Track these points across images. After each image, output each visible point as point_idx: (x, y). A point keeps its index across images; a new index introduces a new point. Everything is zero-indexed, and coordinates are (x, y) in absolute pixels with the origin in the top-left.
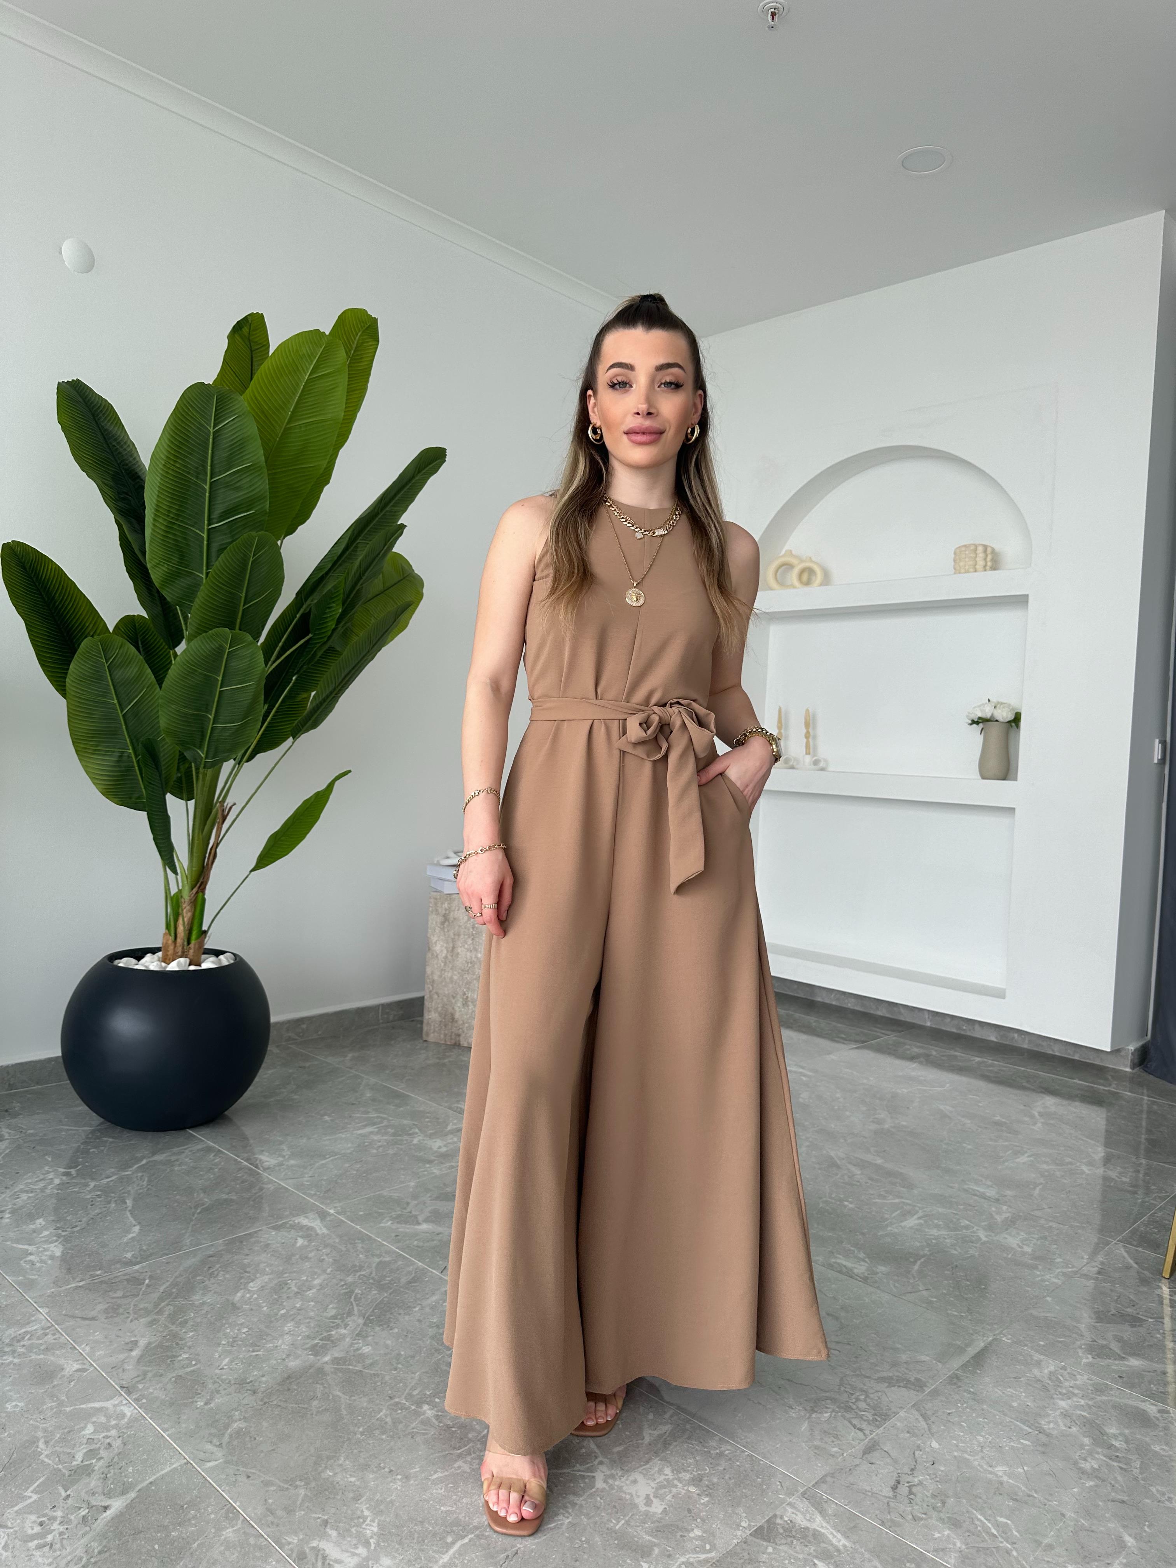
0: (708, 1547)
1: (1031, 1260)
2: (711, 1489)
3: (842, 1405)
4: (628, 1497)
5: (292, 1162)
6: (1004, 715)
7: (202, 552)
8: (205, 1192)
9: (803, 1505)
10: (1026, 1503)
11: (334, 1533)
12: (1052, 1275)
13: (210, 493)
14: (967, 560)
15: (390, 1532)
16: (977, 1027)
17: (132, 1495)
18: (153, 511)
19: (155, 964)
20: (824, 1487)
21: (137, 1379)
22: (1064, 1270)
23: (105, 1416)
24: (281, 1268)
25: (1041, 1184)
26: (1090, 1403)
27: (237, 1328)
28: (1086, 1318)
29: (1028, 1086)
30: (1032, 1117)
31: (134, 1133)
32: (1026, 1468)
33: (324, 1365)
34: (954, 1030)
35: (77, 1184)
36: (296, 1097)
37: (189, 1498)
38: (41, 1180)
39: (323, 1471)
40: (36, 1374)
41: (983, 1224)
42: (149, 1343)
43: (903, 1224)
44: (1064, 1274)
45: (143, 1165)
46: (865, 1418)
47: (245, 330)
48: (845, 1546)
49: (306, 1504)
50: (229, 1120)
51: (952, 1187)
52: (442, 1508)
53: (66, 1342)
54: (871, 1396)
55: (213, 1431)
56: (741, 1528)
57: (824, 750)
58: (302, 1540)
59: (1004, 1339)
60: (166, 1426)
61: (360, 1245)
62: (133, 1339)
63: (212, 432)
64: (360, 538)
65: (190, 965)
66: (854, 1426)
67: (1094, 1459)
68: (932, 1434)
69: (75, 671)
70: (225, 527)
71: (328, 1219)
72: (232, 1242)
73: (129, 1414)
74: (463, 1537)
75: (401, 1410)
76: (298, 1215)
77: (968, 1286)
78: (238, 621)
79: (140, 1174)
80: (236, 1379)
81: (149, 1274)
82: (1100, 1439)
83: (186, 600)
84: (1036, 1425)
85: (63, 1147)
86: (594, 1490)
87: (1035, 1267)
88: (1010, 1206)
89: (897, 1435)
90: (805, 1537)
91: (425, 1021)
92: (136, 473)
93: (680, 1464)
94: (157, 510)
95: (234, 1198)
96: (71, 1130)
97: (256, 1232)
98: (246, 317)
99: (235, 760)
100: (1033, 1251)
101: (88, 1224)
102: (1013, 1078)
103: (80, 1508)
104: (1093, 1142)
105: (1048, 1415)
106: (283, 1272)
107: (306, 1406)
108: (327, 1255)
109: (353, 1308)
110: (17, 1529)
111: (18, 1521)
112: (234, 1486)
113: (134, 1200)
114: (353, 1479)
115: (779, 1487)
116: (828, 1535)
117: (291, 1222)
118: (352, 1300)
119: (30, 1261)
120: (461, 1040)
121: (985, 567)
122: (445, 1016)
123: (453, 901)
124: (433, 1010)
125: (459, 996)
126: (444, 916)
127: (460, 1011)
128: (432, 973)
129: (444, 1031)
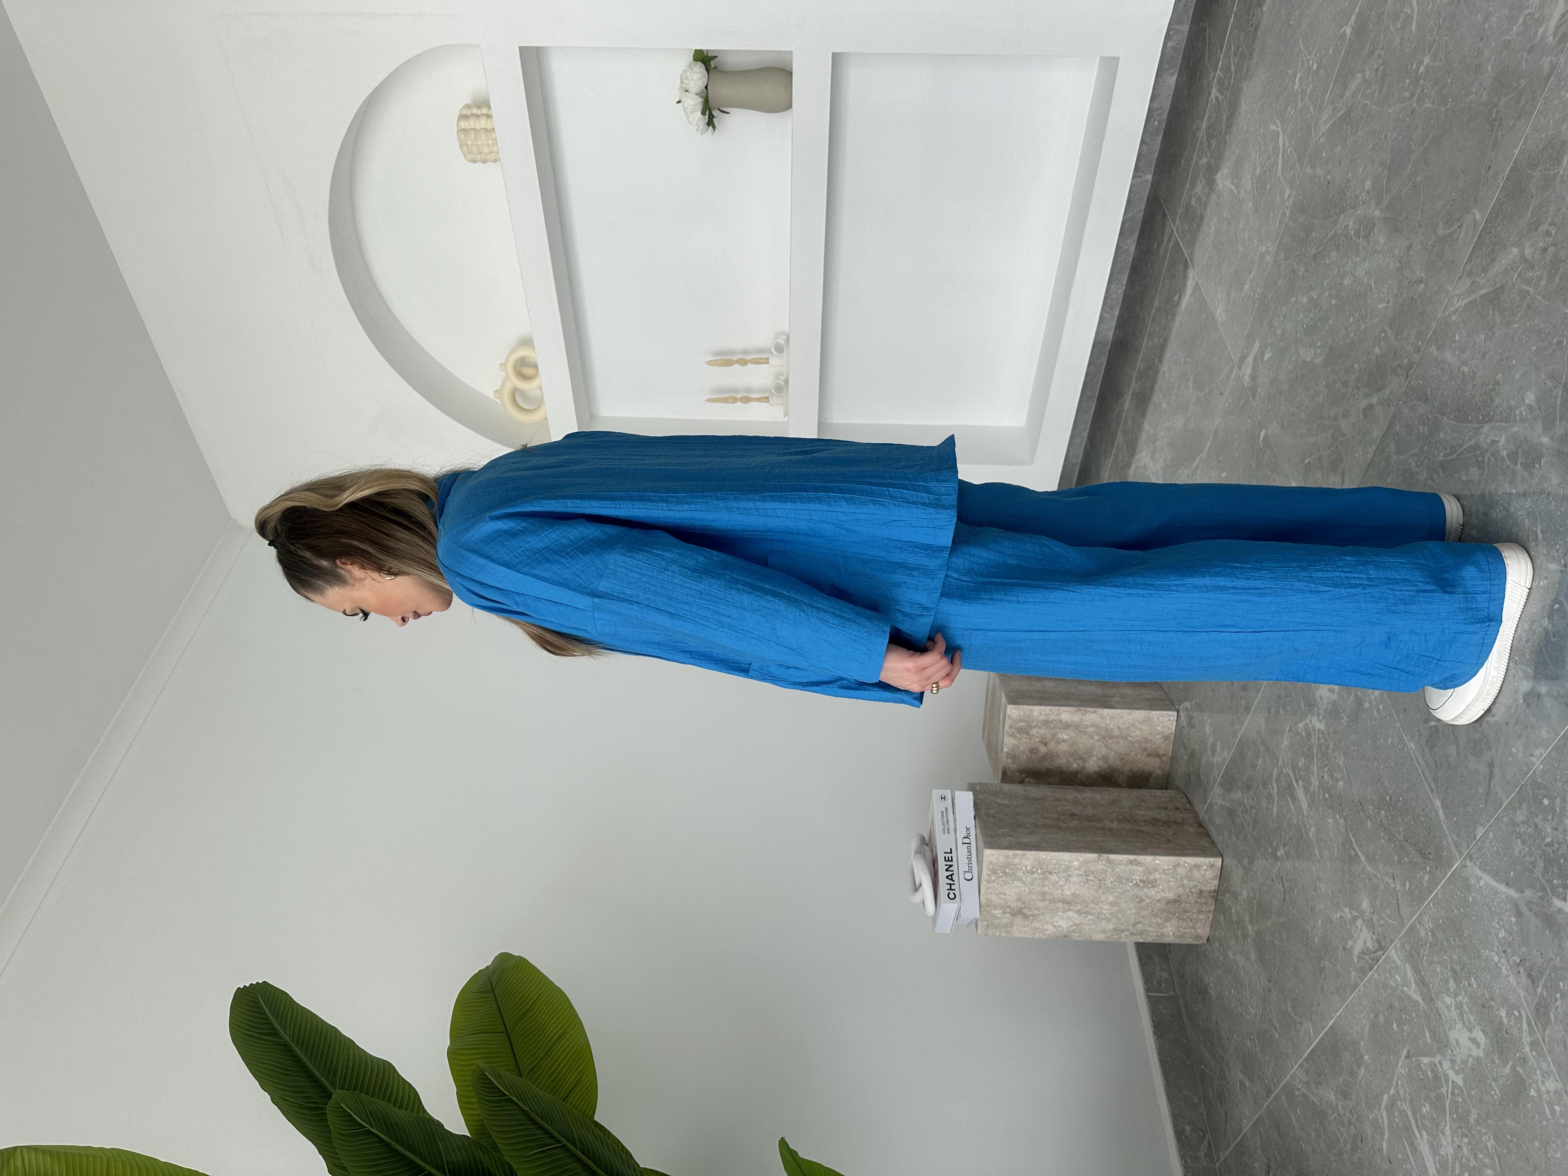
6: (697, 77)
14: (480, 143)
57: (763, 339)
91: (1177, 941)
120: (1207, 889)
121: (489, 116)
122: (1170, 913)
123: (991, 901)
124: (1160, 931)
125: (1140, 893)
126: (1014, 915)
127: (1163, 891)
128: (1103, 931)
129: (1193, 913)
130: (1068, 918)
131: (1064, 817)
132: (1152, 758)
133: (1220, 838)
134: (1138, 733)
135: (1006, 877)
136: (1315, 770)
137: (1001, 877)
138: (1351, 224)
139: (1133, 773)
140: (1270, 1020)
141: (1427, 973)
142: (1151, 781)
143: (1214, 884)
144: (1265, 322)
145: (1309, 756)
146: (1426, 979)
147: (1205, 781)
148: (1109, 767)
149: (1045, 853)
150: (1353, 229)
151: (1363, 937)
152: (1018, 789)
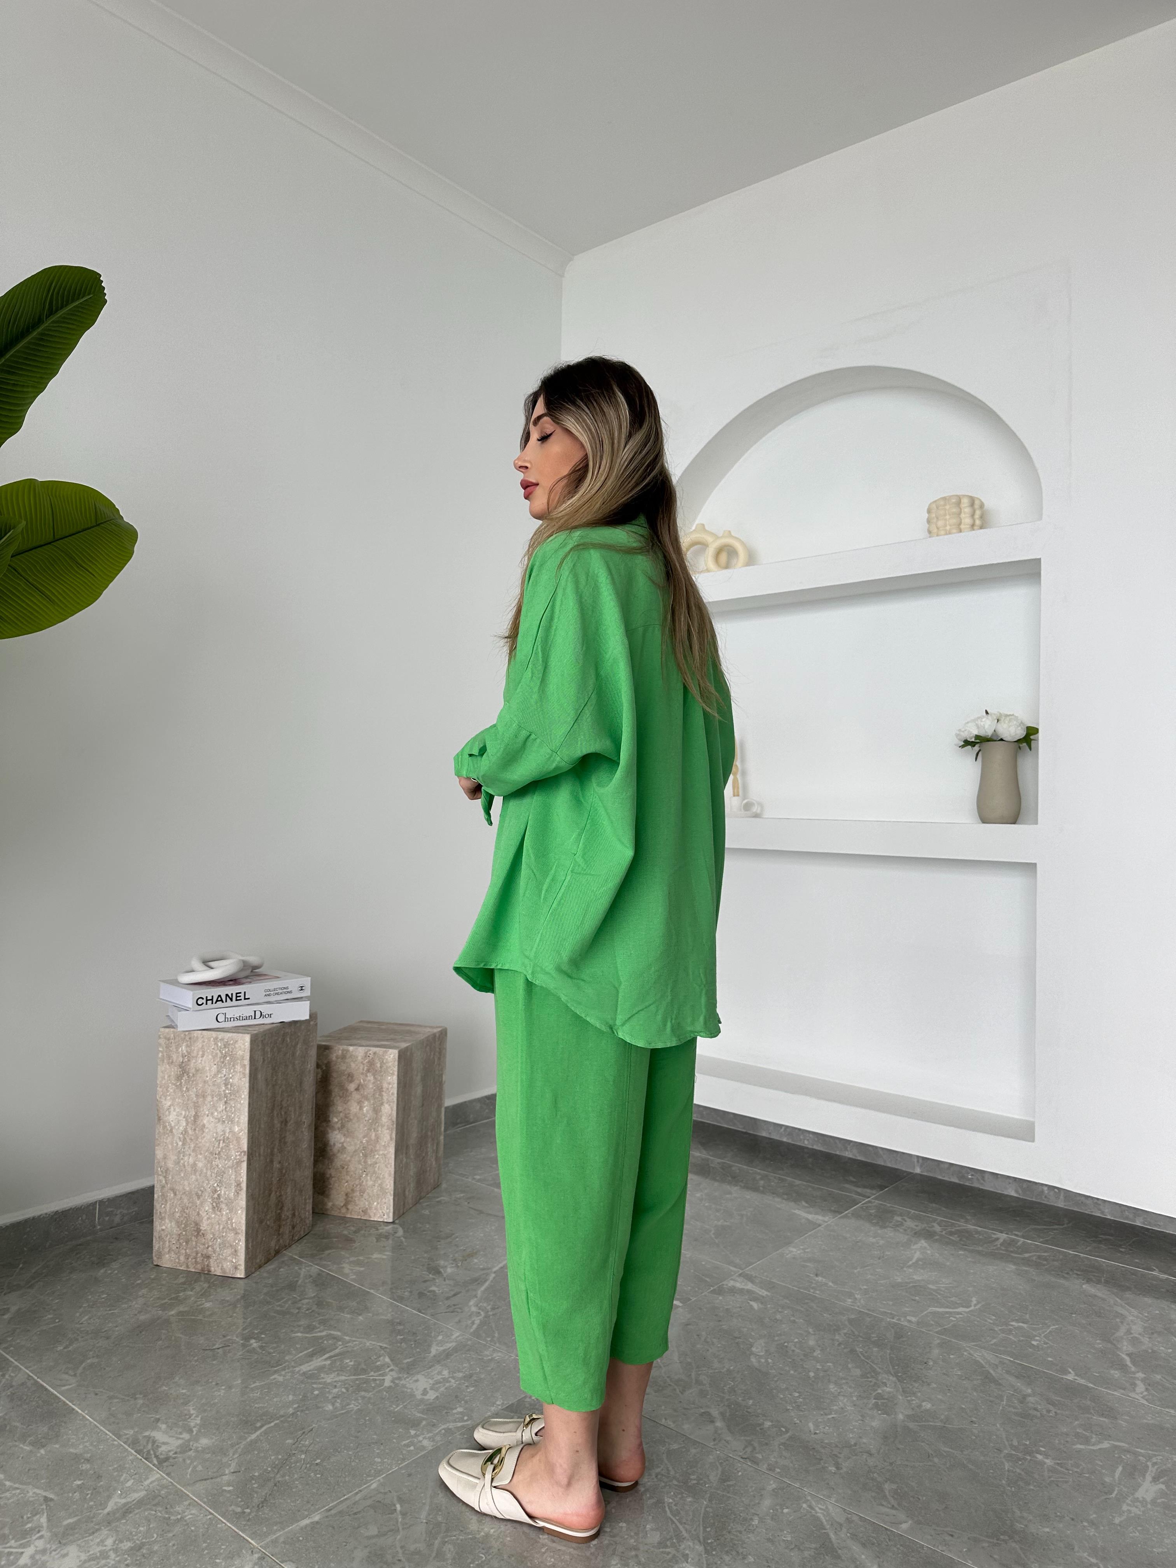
6: (1012, 731)
14: (948, 517)
16: (988, 1176)
57: (758, 789)
91: (156, 1233)
120: (212, 1265)
121: (973, 526)
122: (186, 1226)
123: (195, 1042)
124: (167, 1217)
125: (207, 1194)
126: (180, 1066)
127: (208, 1219)
128: (165, 1157)
129: (186, 1250)
130: (179, 1121)
131: (283, 1113)
132: (345, 1197)
133: (265, 1275)
134: (370, 1183)
135: (221, 1058)
136: (343, 1378)
137: (222, 1053)
138: (888, 1389)
139: (328, 1179)
140: (77, 1340)
141: (137, 1516)
142: (321, 1197)
143: (216, 1270)
144: (788, 1302)
145: (356, 1371)
146: (131, 1515)
147: (323, 1256)
148: (334, 1155)
149: (247, 1097)
150: (883, 1391)
151: (170, 1440)
152: (311, 1065)
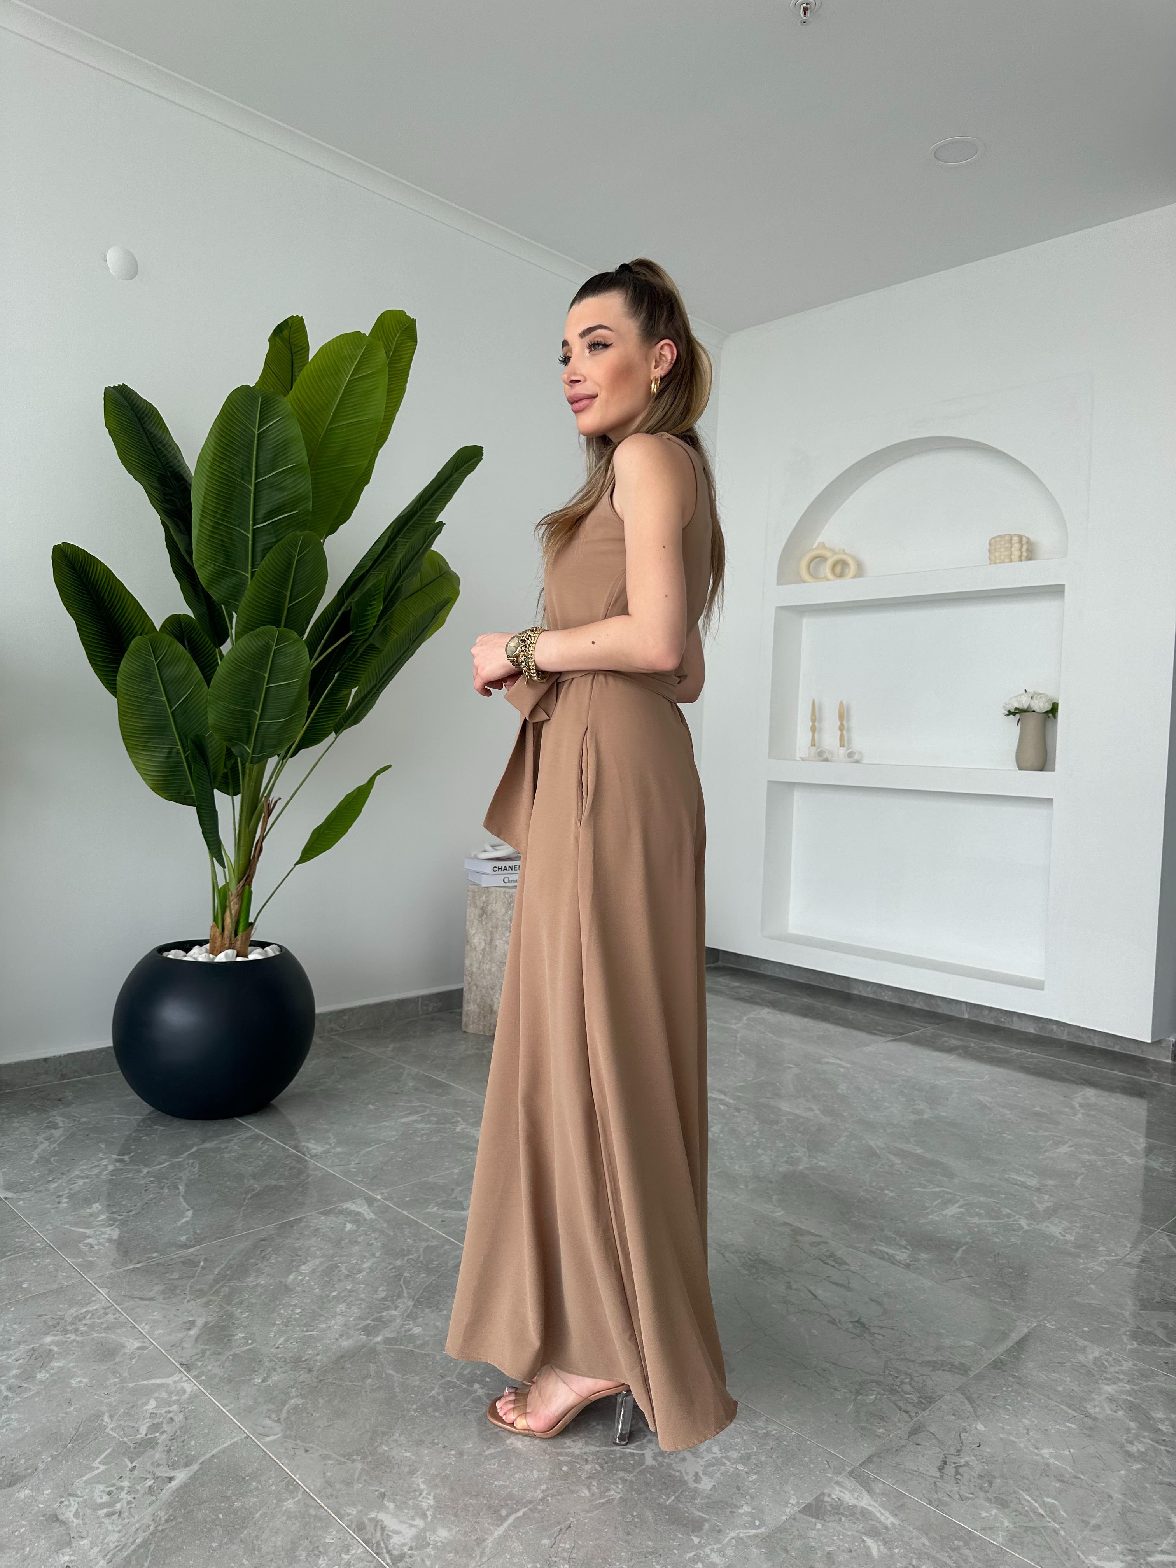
0: (757, 1523)
1: (1074, 1247)
2: (759, 1467)
3: (887, 1388)
4: (677, 1474)
5: (339, 1150)
6: (1041, 706)
7: (247, 551)
8: (254, 1178)
9: (851, 1483)
10: (1073, 1485)
11: (391, 1506)
12: (1095, 1263)
13: (255, 494)
14: (1002, 550)
15: (446, 1506)
16: (1015, 1019)
17: (195, 1467)
18: (200, 512)
19: (203, 955)
20: (871, 1466)
21: (196, 1357)
22: (1107, 1258)
23: (166, 1392)
24: (331, 1252)
25: (1082, 1173)
26: (1135, 1388)
27: (291, 1309)
28: (1130, 1305)
29: (1069, 1077)
30: (1072, 1108)
31: (183, 1121)
32: (1072, 1451)
33: (377, 1345)
34: (992, 1022)
35: (130, 1171)
36: (340, 1086)
37: (250, 1471)
38: (96, 1166)
39: (379, 1446)
40: (99, 1352)
41: (1025, 1213)
42: (206, 1323)
43: (944, 1212)
44: (1107, 1262)
45: (195, 1152)
46: (911, 1401)
47: (286, 333)
48: (893, 1524)
49: (364, 1478)
50: (275, 1109)
51: (993, 1177)
52: (496, 1483)
53: (126, 1321)
54: (916, 1379)
55: (271, 1406)
56: (789, 1505)
57: (859, 742)
58: (361, 1511)
59: (1048, 1325)
60: (225, 1402)
61: (408, 1230)
62: (190, 1319)
63: (256, 433)
64: (400, 536)
65: (237, 956)
66: (900, 1409)
67: (1141, 1442)
68: (978, 1417)
69: (126, 670)
70: (270, 527)
71: (376, 1205)
72: (283, 1225)
73: (189, 1390)
74: (517, 1511)
75: (453, 1388)
76: (346, 1201)
77: (1010, 1273)
78: (284, 618)
79: (191, 1161)
80: (292, 1357)
81: (203, 1256)
82: (1147, 1423)
83: (231, 599)
84: (1082, 1409)
85: (115, 1134)
86: (644, 1467)
87: (1078, 1256)
88: (1051, 1196)
89: (943, 1417)
90: (853, 1514)
91: (464, 1013)
92: (181, 475)
93: (728, 1443)
94: (203, 511)
95: (283, 1184)
96: (122, 1118)
97: (305, 1217)
98: (286, 320)
99: (279, 756)
100: (1075, 1239)
101: (143, 1209)
102: (1053, 1070)
103: (146, 1479)
104: (1134, 1133)
105: (1094, 1400)
106: (333, 1256)
107: (360, 1383)
108: (376, 1239)
109: (402, 1290)
110: (86, 1497)
111: (87, 1490)
112: (294, 1459)
113: (187, 1185)
114: (408, 1454)
115: (827, 1466)
116: (876, 1513)
117: (339, 1208)
118: (402, 1282)
119: (89, 1244)
121: (1021, 558)
122: (484, 1007)
123: (491, 894)
124: (471, 1003)
126: (482, 909)
128: (471, 966)
129: (483, 1022)
130: (480, 943)
